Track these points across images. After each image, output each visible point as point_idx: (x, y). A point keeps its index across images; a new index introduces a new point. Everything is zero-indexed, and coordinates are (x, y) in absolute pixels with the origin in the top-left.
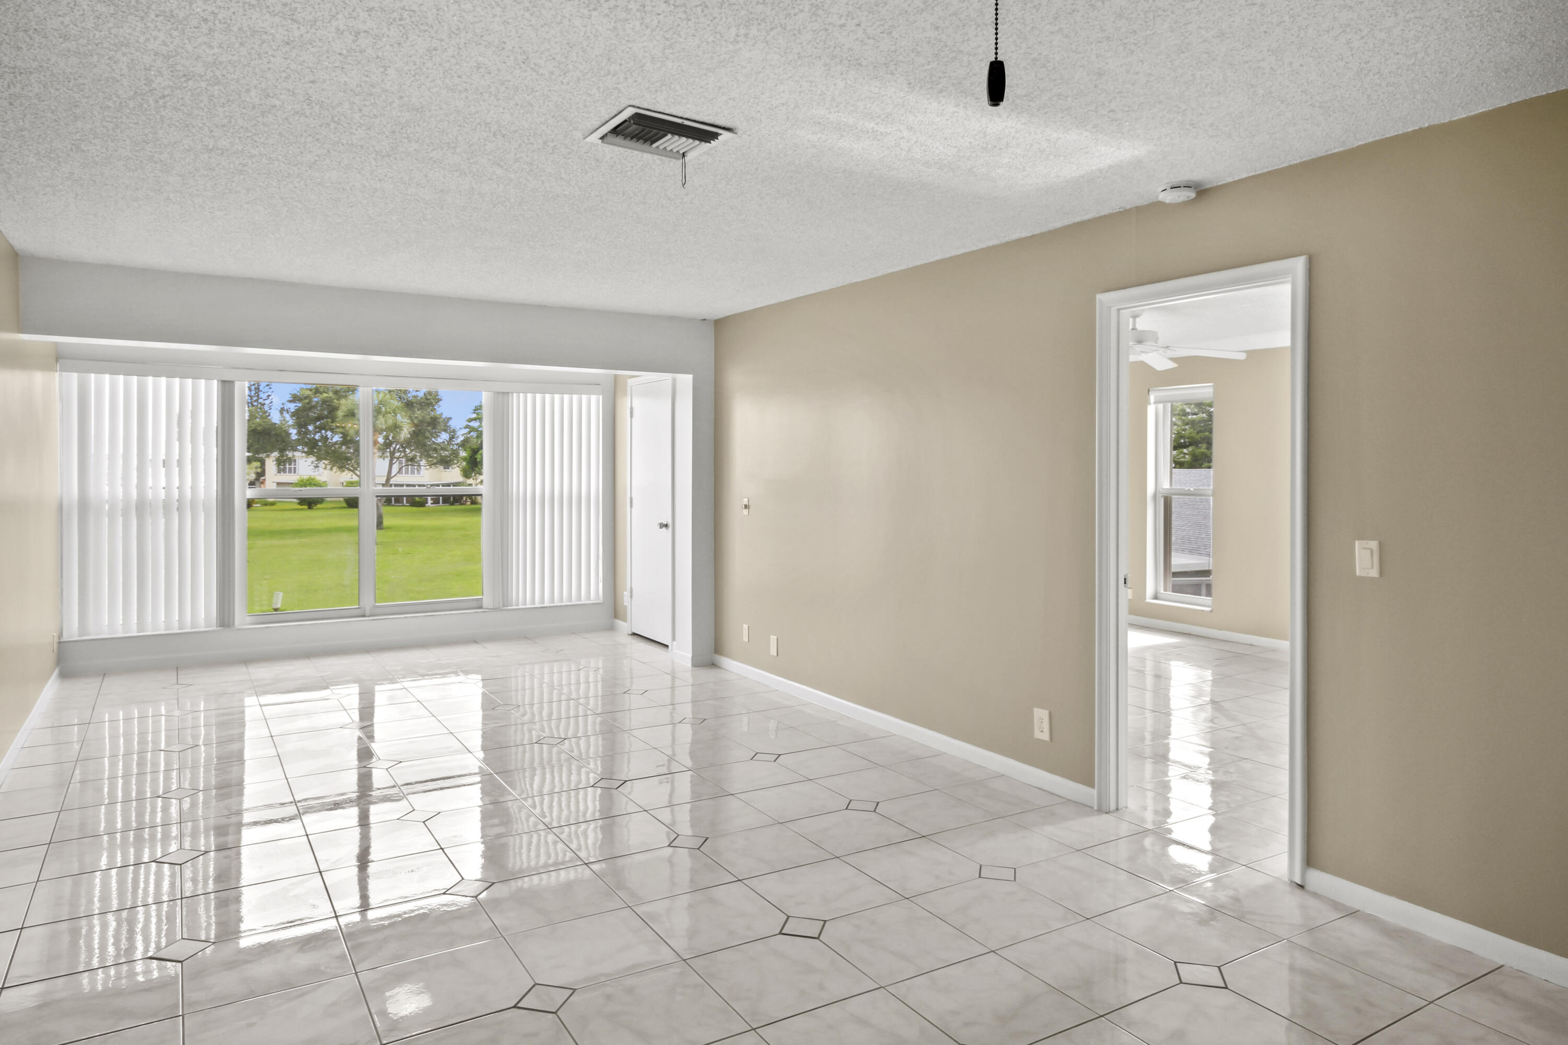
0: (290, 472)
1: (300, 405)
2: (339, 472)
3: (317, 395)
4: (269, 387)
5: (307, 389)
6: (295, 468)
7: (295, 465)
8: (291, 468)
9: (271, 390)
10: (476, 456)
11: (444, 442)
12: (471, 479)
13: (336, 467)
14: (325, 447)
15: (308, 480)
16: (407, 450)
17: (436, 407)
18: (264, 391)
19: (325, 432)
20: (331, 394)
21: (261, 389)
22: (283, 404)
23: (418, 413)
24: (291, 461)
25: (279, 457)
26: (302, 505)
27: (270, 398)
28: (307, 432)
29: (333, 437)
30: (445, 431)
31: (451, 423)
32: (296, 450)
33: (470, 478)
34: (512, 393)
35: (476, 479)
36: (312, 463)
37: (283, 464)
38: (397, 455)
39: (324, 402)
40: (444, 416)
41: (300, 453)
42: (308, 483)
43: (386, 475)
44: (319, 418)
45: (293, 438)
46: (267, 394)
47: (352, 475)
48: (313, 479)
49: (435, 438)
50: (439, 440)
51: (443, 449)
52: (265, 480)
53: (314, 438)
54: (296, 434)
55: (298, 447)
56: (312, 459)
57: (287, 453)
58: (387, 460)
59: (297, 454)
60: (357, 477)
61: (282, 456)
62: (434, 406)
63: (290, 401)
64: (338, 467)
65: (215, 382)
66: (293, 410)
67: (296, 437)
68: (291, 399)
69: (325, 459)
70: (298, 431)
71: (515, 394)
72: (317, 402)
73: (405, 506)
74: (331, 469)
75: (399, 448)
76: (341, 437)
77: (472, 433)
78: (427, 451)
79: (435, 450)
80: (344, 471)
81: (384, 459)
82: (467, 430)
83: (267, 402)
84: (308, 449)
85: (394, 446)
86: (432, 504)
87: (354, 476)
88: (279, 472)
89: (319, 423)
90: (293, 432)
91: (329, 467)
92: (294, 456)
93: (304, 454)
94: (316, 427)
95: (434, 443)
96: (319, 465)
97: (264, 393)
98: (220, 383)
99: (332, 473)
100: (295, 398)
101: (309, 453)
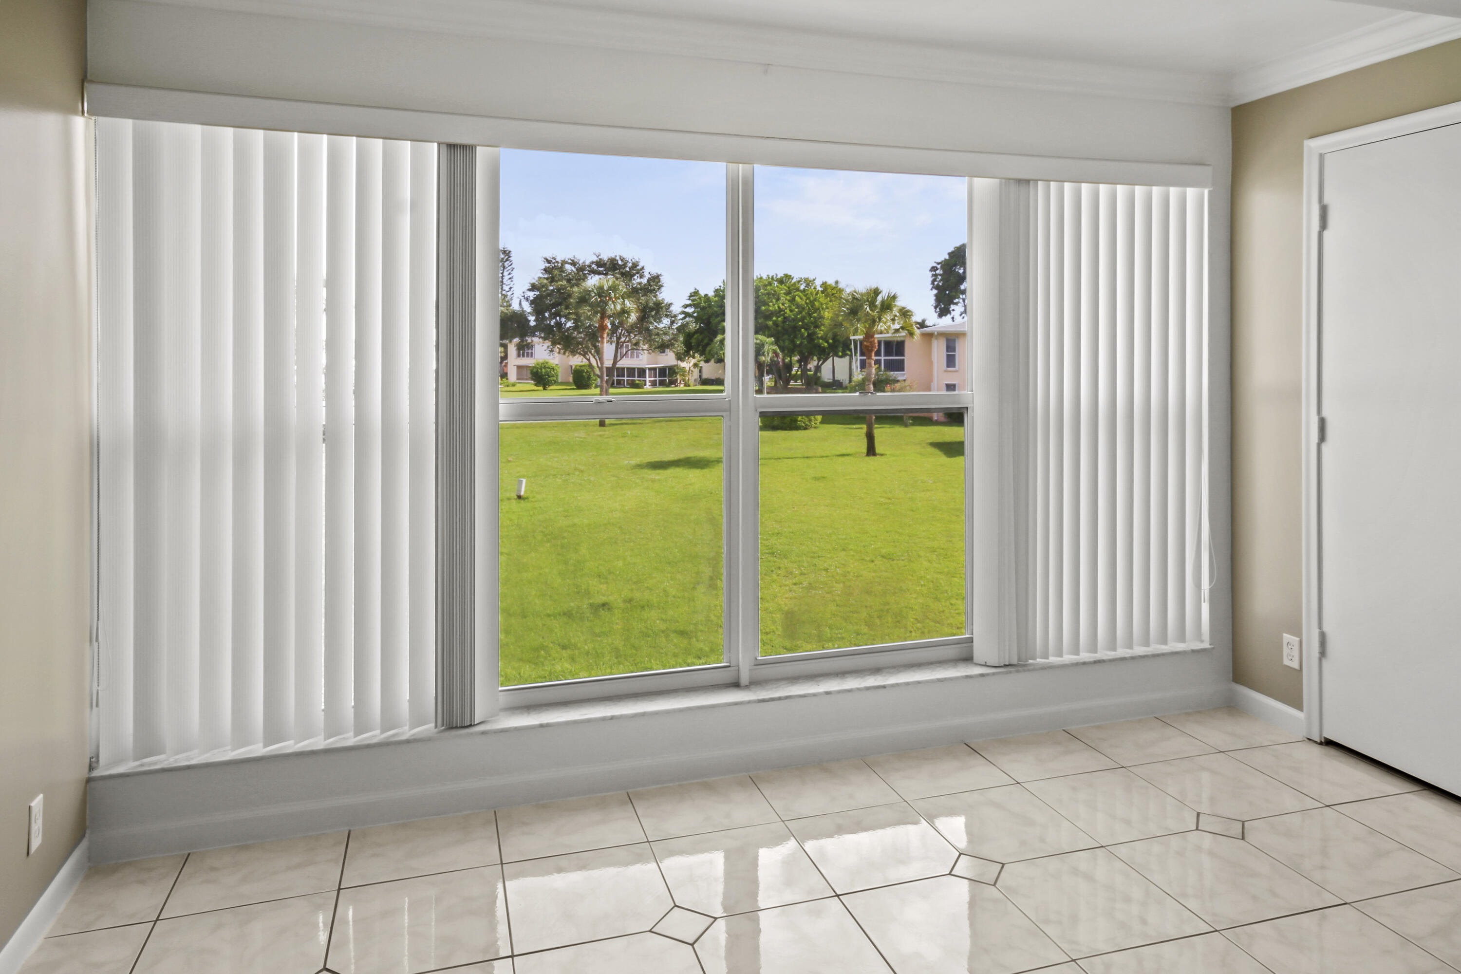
0: (528, 356)
1: (538, 293)
2: (571, 357)
3: (553, 284)
4: (511, 280)
5: (544, 278)
6: (532, 353)
7: (532, 350)
8: (529, 352)
9: (512, 283)
10: (691, 341)
11: (665, 327)
12: (685, 363)
13: (568, 352)
14: (559, 332)
15: (543, 364)
16: (631, 335)
17: (658, 293)
18: (507, 284)
19: (560, 319)
20: (564, 283)
21: (504, 282)
22: (523, 293)
23: (643, 299)
24: (530, 346)
25: (520, 342)
26: (537, 386)
27: (512, 290)
28: (544, 318)
29: (566, 323)
30: (667, 316)
31: (672, 308)
32: (534, 336)
33: (684, 361)
34: (1036, 181)
35: (689, 363)
36: (548, 347)
37: (524, 349)
38: (623, 339)
39: (559, 290)
40: (665, 302)
41: (538, 338)
42: (543, 366)
43: (613, 358)
44: (555, 305)
45: (532, 325)
46: (509, 287)
47: (582, 359)
48: (547, 363)
49: (657, 322)
50: (661, 326)
51: (665, 334)
52: (507, 363)
53: (550, 325)
54: (534, 321)
55: (536, 333)
56: (548, 343)
57: (527, 338)
58: (614, 345)
59: (536, 339)
60: (586, 361)
61: (522, 341)
62: (656, 292)
63: (529, 290)
64: (570, 351)
65: (433, 148)
66: (532, 298)
67: (535, 323)
68: (531, 288)
69: (559, 344)
70: (536, 318)
71: (1039, 183)
72: (553, 291)
73: (626, 387)
74: (564, 353)
75: (624, 333)
76: (573, 323)
77: (687, 319)
78: (650, 336)
79: (658, 334)
80: (575, 355)
81: (611, 344)
82: (683, 316)
83: (509, 294)
84: (545, 335)
85: (620, 331)
86: (650, 386)
87: (585, 360)
88: (519, 356)
89: (554, 310)
90: (532, 318)
91: (562, 351)
92: (532, 341)
93: (541, 340)
94: (551, 315)
95: (656, 328)
96: (554, 349)
97: (507, 285)
98: (444, 149)
99: (565, 357)
100: (533, 287)
101: (545, 339)
